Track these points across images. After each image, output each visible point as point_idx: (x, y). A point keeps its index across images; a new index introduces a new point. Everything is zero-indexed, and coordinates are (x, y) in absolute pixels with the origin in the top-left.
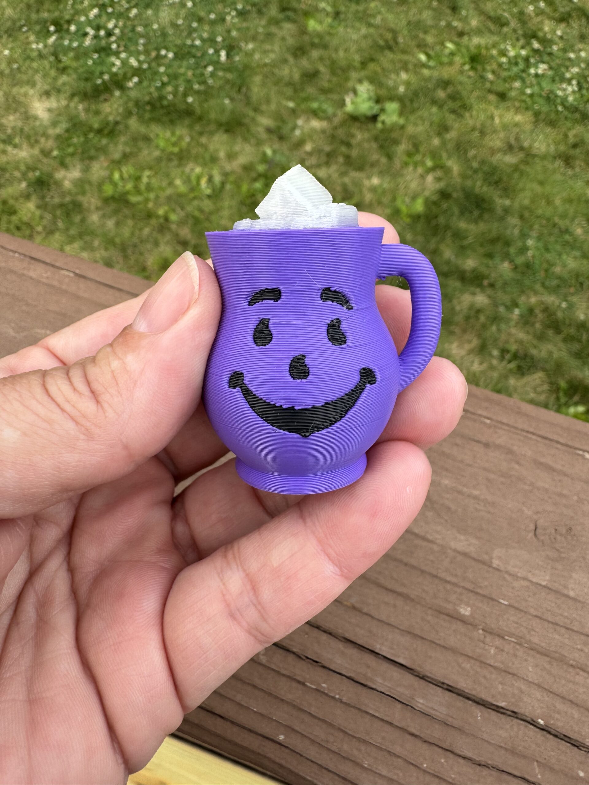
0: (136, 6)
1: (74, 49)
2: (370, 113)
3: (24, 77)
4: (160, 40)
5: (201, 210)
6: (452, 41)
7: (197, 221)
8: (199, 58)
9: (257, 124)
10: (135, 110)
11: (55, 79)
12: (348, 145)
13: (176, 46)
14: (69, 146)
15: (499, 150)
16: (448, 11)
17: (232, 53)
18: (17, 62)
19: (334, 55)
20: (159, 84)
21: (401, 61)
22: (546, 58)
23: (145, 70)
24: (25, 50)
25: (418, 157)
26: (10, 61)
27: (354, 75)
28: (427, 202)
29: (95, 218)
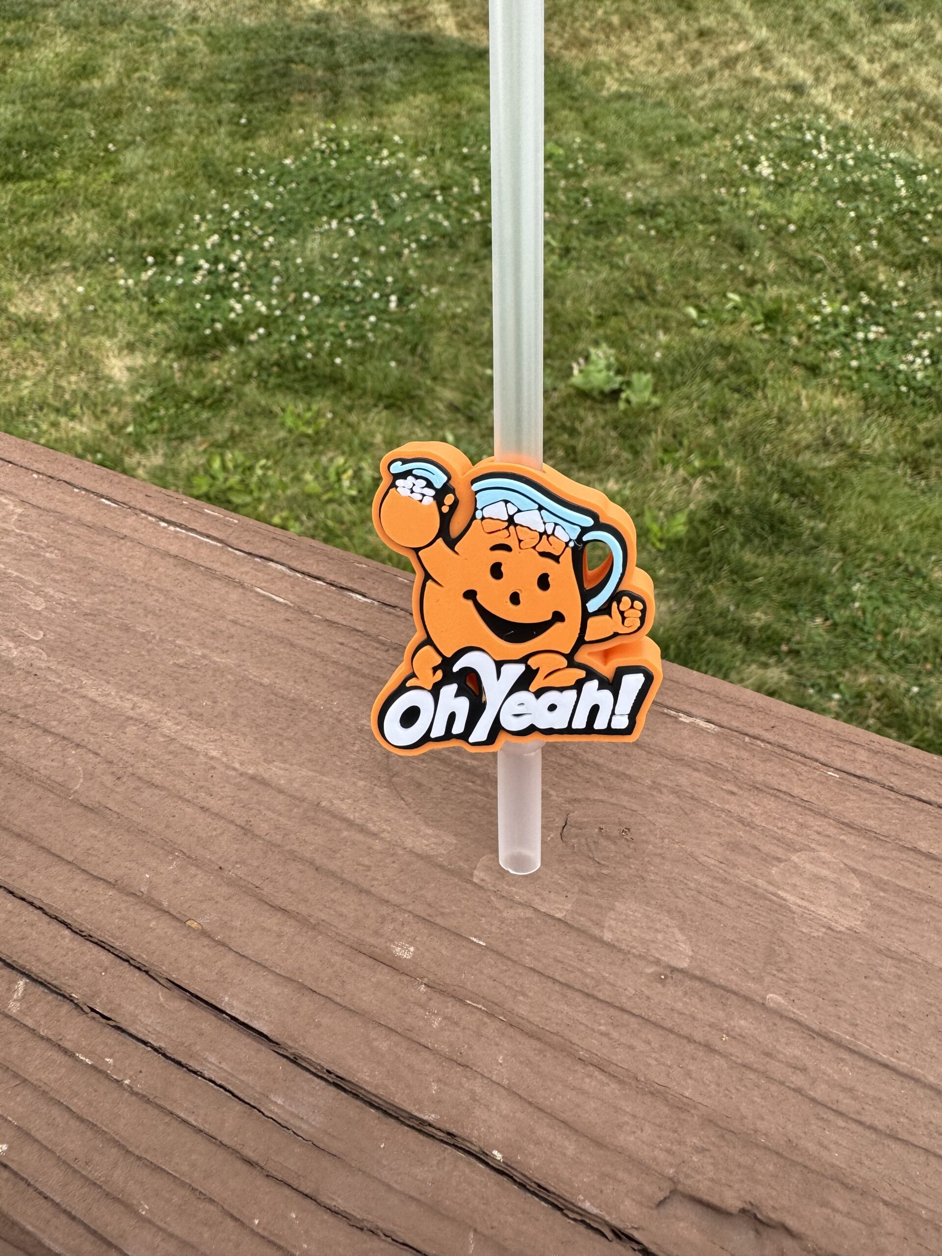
0: (274, 233)
1: (177, 287)
2: (607, 388)
3: (100, 323)
4: (303, 279)
6: (735, 291)
8: (357, 304)
9: (436, 398)
10: (255, 373)
11: (145, 327)
12: (573, 432)
13: (326, 287)
14: (152, 420)
15: (808, 447)
16: (733, 251)
17: (408, 299)
18: (93, 303)
20: (293, 338)
21: (659, 316)
22: (882, 318)
23: (277, 318)
24: (108, 287)
25: (681, 453)
26: (85, 300)
27: (586, 333)
28: (693, 521)
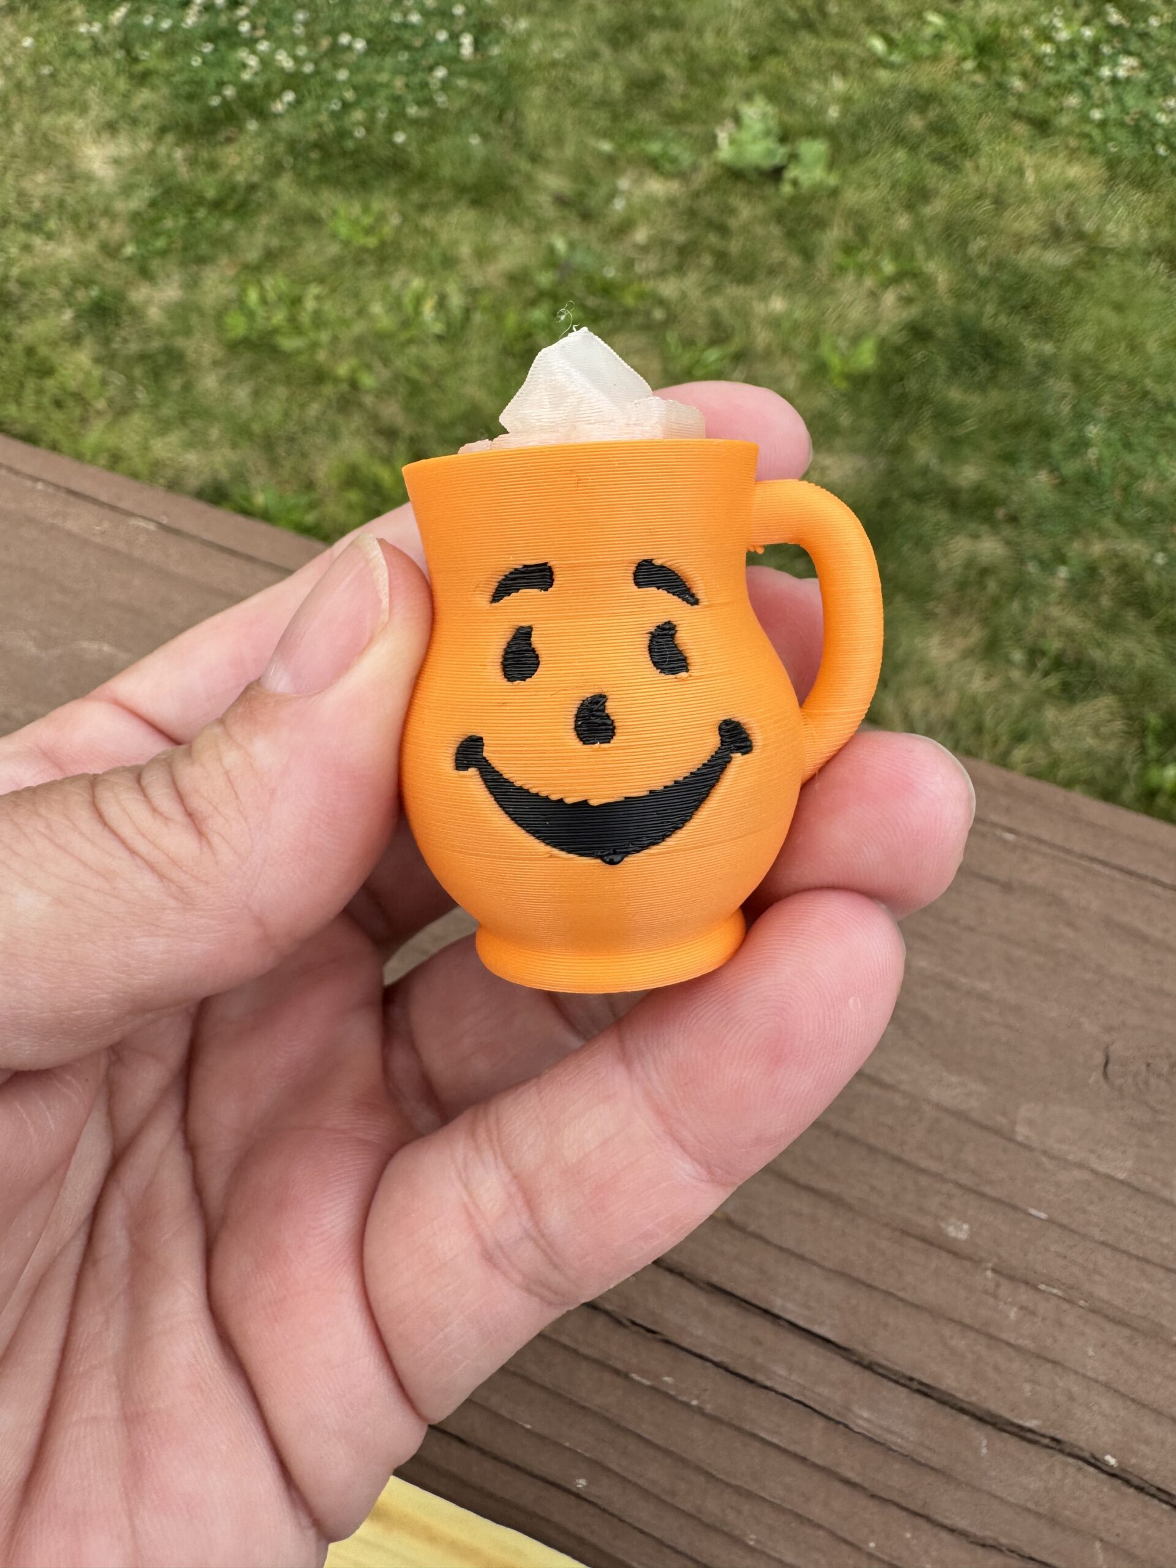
1: (163, 34)
2: (767, 164)
3: (65, 94)
4: (337, 13)
5: (424, 367)
6: (938, 11)
7: (415, 389)
8: (416, 50)
9: (535, 188)
10: (288, 161)
11: (127, 96)
12: (723, 230)
13: (371, 25)
14: (157, 235)
15: (1034, 240)
17: (486, 40)
18: (50, 63)
19: (694, 43)
20: (335, 106)
21: (832, 53)
22: (1135, 44)
23: (307, 78)
24: (65, 37)
25: (865, 256)
26: (36, 60)
27: (735, 83)
28: (883, 347)
29: (210, 382)
